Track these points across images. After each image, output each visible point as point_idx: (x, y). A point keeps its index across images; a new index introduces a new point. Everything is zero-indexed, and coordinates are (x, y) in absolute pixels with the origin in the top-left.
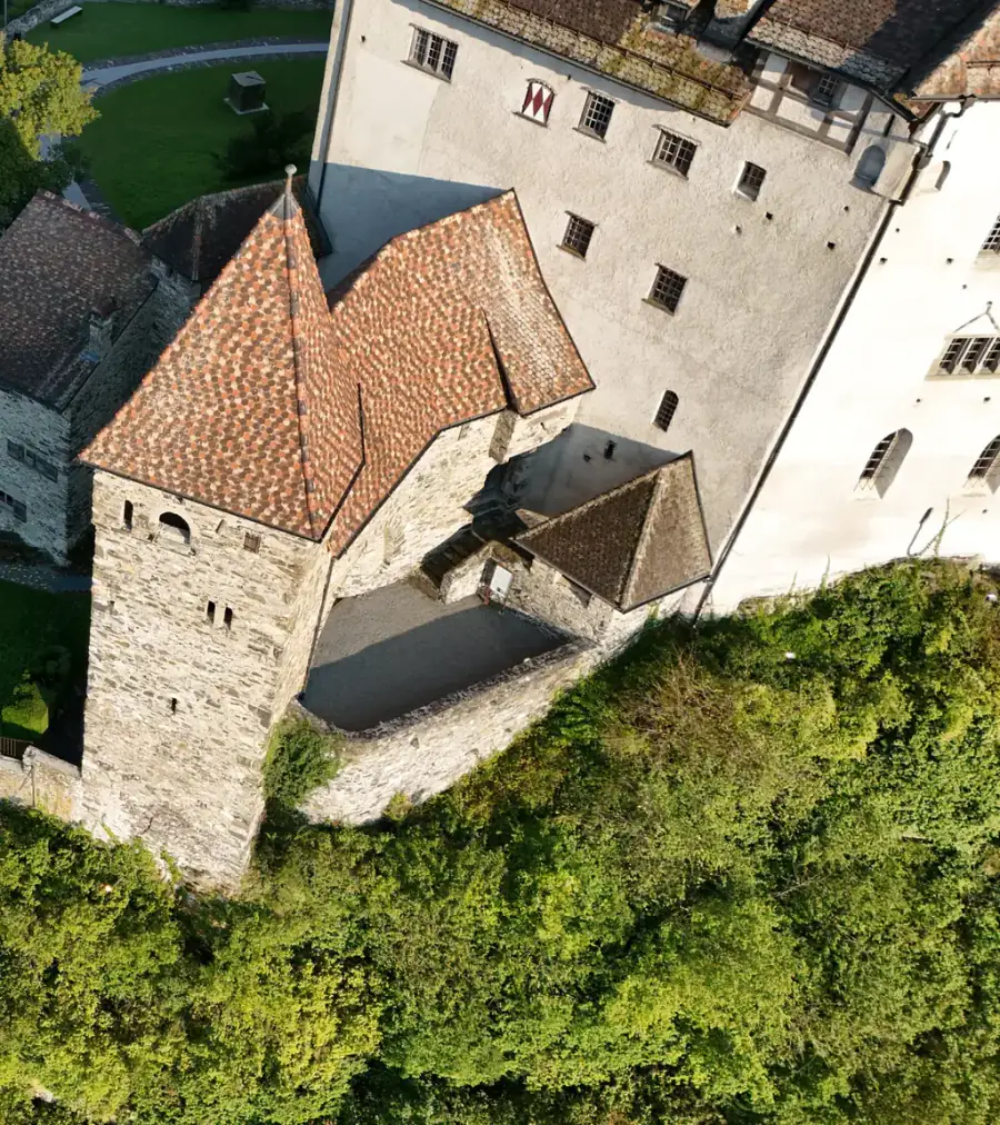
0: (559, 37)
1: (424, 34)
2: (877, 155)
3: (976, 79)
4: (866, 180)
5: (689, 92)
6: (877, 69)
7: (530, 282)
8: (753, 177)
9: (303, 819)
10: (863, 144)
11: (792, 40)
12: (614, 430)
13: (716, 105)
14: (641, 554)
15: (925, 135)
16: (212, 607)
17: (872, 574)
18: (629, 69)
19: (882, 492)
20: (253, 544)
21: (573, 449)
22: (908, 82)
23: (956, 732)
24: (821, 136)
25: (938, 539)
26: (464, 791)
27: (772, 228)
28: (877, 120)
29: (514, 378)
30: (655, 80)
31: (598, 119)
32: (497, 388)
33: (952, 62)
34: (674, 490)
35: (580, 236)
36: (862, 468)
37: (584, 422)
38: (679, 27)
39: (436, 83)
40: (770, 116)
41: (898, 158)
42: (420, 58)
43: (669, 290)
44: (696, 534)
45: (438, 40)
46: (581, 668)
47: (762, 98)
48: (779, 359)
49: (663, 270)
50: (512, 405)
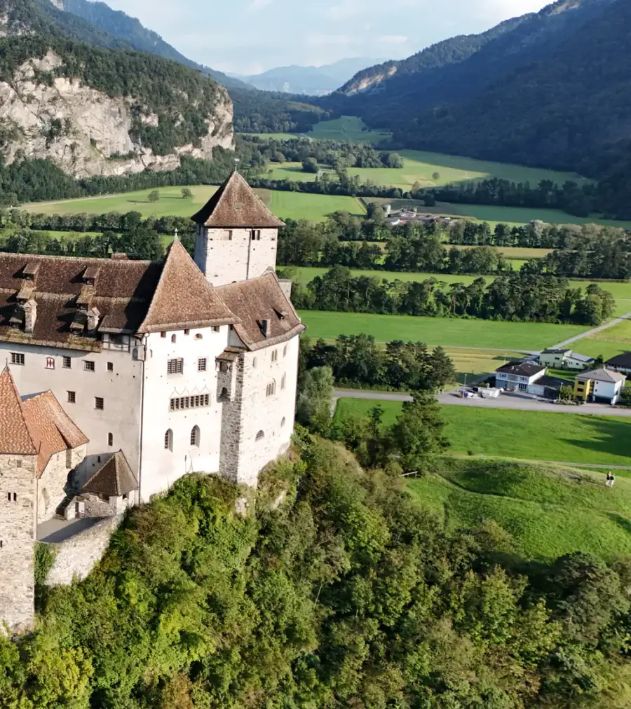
0: (52, 344)
1: (13, 354)
2: (136, 351)
3: (149, 327)
4: (135, 358)
5: (88, 348)
6: (128, 331)
7: (63, 414)
8: (110, 366)
9: (47, 587)
10: (132, 349)
11: (108, 330)
12: (98, 453)
13: (96, 349)
14: (118, 478)
15: (144, 342)
16: (9, 494)
17: (180, 481)
18: (72, 346)
19: (172, 451)
20: (19, 464)
21: (89, 464)
22: (135, 332)
23: (218, 521)
24: (122, 351)
25: (191, 466)
26: (93, 574)
27: (119, 376)
28: (133, 343)
29: (67, 438)
30: (79, 347)
31: (68, 364)
32: (63, 443)
33: (143, 324)
34: (120, 460)
35: (72, 397)
36: (164, 445)
37: (89, 454)
38: (81, 335)
39: (20, 366)
40: (109, 350)
41: (140, 350)
42: (14, 361)
43: (100, 403)
44: (130, 474)
45: (18, 355)
46: (113, 525)
47: (105, 345)
48: (133, 412)
49: (97, 398)
50: (69, 447)
